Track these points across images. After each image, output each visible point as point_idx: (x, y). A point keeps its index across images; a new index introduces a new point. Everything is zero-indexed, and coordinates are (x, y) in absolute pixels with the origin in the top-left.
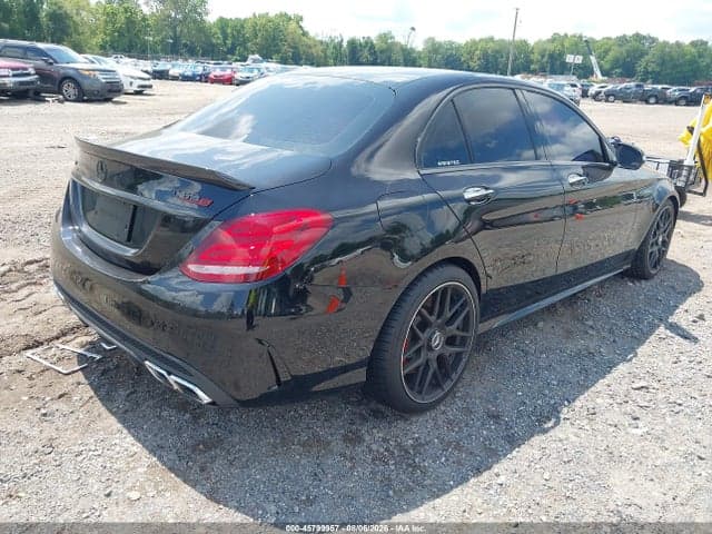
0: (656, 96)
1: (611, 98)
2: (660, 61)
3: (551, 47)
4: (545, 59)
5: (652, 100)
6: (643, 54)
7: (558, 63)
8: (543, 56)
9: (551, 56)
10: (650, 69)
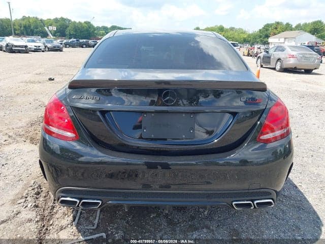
0: (85, 44)
1: (68, 46)
2: (75, 30)
3: (23, 23)
4: (22, 29)
5: (84, 46)
6: (67, 27)
7: (29, 30)
8: (21, 27)
9: (25, 27)
10: (71, 33)
